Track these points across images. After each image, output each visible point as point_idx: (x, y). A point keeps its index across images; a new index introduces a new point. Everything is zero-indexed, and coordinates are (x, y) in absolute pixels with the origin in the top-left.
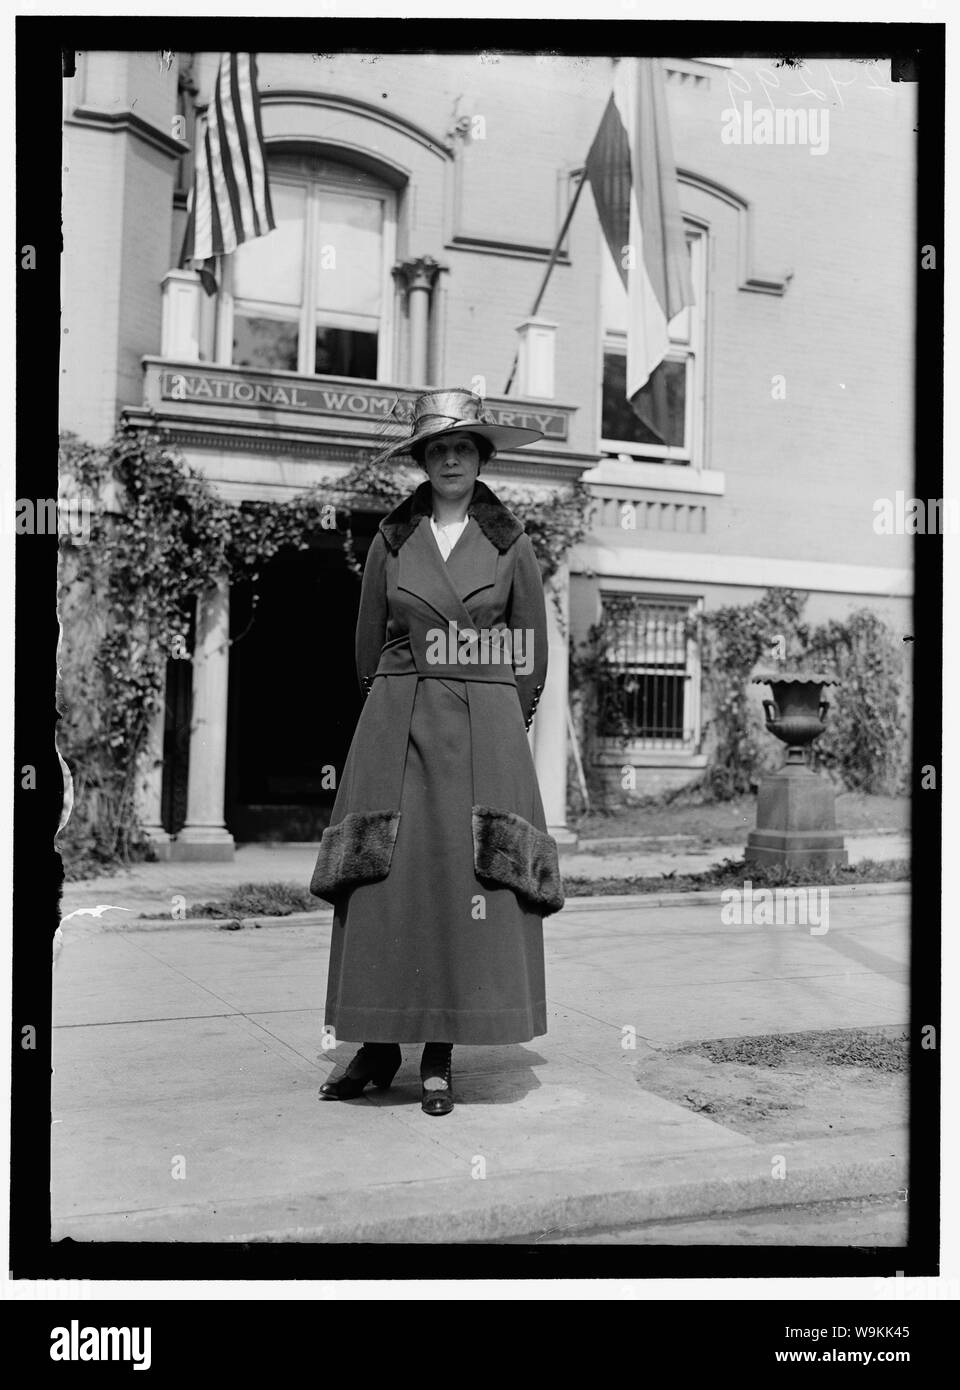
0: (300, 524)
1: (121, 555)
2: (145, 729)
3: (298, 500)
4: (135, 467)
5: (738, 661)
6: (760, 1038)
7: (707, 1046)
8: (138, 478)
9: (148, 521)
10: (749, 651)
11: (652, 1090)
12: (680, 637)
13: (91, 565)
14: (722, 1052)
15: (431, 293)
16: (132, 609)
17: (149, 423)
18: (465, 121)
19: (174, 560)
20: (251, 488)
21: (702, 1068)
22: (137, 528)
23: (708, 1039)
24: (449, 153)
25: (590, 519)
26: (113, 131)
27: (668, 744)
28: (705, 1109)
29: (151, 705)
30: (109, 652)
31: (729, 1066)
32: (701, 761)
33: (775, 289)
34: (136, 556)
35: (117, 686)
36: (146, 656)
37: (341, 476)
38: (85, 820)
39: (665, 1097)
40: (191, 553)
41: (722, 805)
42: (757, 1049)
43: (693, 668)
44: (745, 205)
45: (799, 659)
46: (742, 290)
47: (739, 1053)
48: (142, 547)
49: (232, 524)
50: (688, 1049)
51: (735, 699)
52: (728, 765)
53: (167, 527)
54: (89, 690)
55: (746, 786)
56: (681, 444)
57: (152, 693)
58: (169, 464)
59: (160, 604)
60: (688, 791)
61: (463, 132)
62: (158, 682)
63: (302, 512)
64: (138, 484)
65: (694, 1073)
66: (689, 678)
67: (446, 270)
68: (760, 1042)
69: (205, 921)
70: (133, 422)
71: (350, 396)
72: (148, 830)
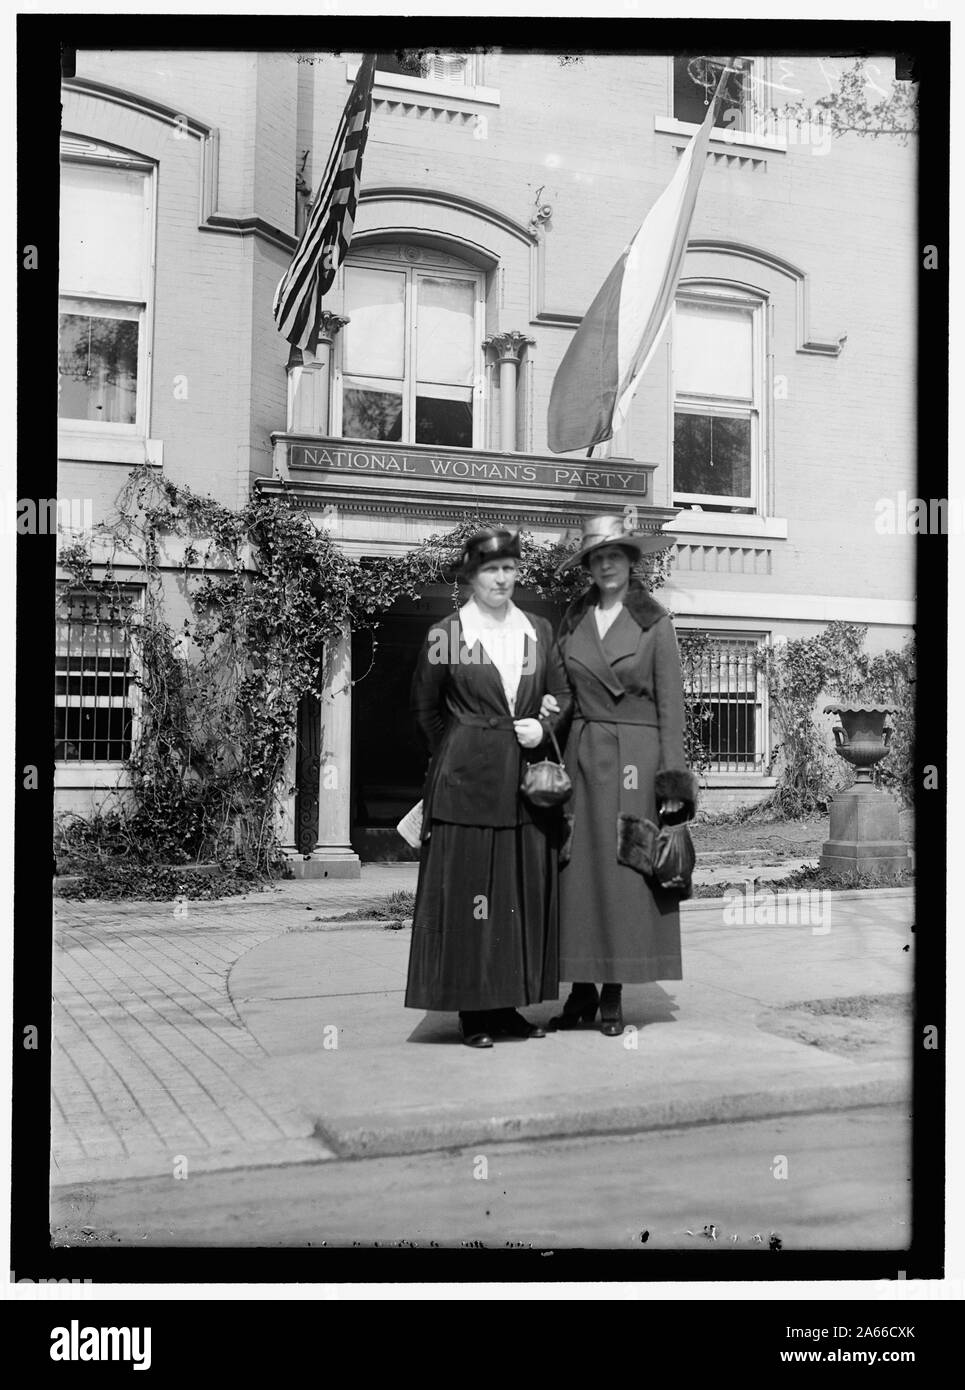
0: (414, 578)
1: (257, 609)
2: (281, 761)
3: (410, 556)
4: (268, 530)
5: (804, 691)
6: (851, 998)
7: (808, 1005)
8: (271, 540)
9: (280, 578)
10: (813, 681)
11: (771, 1032)
12: (750, 670)
13: (232, 618)
14: (821, 1009)
15: (518, 366)
16: (268, 655)
17: (279, 491)
18: (547, 210)
19: (304, 611)
20: (369, 545)
21: (806, 1019)
22: (271, 584)
23: (808, 1000)
24: (533, 239)
25: (669, 566)
26: (244, 235)
27: (741, 767)
28: (815, 1044)
29: (286, 739)
30: (249, 694)
31: (826, 1018)
32: (771, 782)
33: (830, 351)
34: (270, 608)
35: (256, 724)
36: (280, 697)
37: (447, 534)
38: (230, 843)
39: (782, 1037)
40: (319, 606)
41: (791, 821)
42: (848, 1006)
43: (762, 697)
44: (802, 276)
45: (860, 687)
46: (798, 352)
47: (834, 1008)
48: (276, 600)
49: (353, 579)
50: (793, 1007)
51: (801, 725)
52: (796, 785)
53: (295, 582)
54: (232, 728)
55: (813, 804)
56: (748, 494)
57: (288, 729)
58: (299, 527)
59: (292, 651)
60: (760, 809)
61: (544, 218)
62: (293, 720)
63: (415, 567)
64: (271, 545)
65: (802, 1021)
66: (760, 705)
67: (532, 344)
68: (850, 1001)
69: (372, 922)
70: (264, 490)
71: (454, 462)
72: (285, 850)
